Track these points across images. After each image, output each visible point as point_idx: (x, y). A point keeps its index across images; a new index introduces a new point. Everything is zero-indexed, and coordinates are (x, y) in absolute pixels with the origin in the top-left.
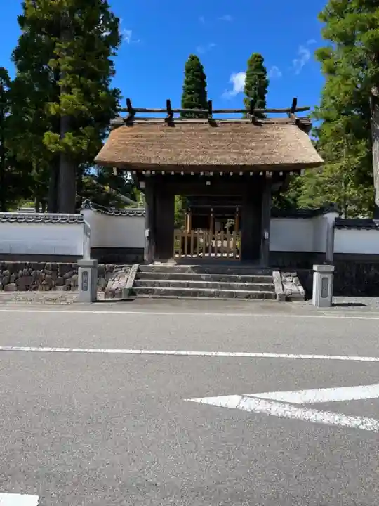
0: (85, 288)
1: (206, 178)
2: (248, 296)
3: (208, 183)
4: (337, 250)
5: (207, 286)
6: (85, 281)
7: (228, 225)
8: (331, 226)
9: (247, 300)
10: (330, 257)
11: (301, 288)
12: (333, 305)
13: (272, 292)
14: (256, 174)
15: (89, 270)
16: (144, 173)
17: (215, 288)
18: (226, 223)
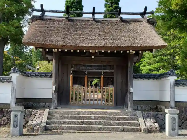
0: (15, 126)
1: (92, 54)
2: (123, 130)
3: (93, 57)
4: (177, 100)
5: (96, 124)
6: (15, 121)
7: (94, 83)
8: (172, 85)
9: (122, 132)
10: (173, 104)
11: (156, 124)
12: (179, 135)
13: (138, 127)
14: (125, 52)
15: (18, 114)
16: (53, 50)
17: (101, 125)
18: (93, 81)
